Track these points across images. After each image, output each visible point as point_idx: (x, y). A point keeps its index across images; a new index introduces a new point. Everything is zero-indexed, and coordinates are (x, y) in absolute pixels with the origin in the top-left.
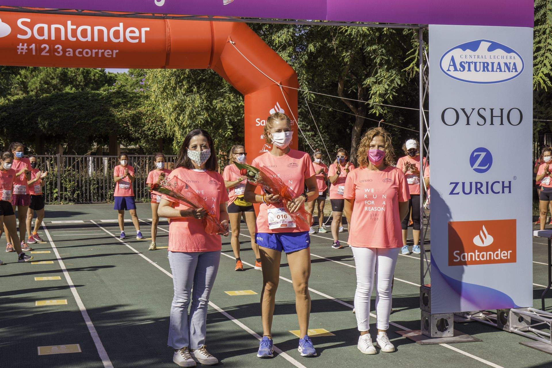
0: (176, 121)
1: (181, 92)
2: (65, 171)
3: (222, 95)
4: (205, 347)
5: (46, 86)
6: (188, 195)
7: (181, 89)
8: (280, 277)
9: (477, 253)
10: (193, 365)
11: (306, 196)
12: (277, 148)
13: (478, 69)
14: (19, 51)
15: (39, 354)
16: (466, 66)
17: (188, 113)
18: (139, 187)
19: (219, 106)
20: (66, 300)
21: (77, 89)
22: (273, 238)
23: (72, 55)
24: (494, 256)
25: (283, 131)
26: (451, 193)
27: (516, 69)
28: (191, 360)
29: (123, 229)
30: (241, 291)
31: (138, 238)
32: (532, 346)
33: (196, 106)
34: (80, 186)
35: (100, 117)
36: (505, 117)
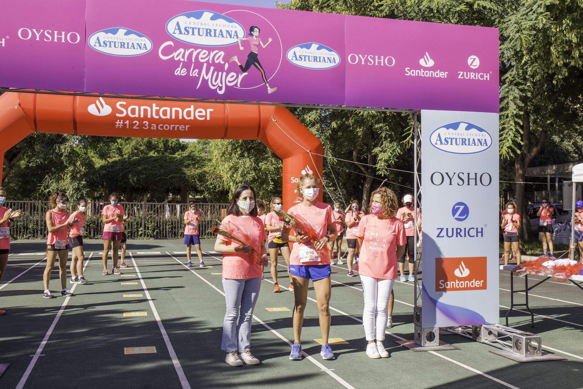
0: (231, 178)
1: (235, 157)
2: (148, 214)
3: (266, 159)
4: (250, 351)
5: (136, 151)
6: (240, 236)
7: (235, 154)
8: (308, 298)
9: (457, 282)
10: (241, 364)
11: (328, 237)
12: (307, 200)
13: (458, 143)
14: (117, 126)
15: (125, 353)
16: (449, 141)
17: (240, 172)
18: (202, 227)
19: (263, 167)
20: (146, 313)
21: (159, 153)
22: (303, 269)
23: (155, 129)
24: (470, 284)
25: (312, 188)
26: (438, 236)
27: (486, 143)
28: (239, 361)
29: (190, 260)
30: (277, 308)
31: (201, 266)
32: (498, 353)
33: (247, 167)
34: (159, 226)
35: (175, 175)
36: (478, 179)
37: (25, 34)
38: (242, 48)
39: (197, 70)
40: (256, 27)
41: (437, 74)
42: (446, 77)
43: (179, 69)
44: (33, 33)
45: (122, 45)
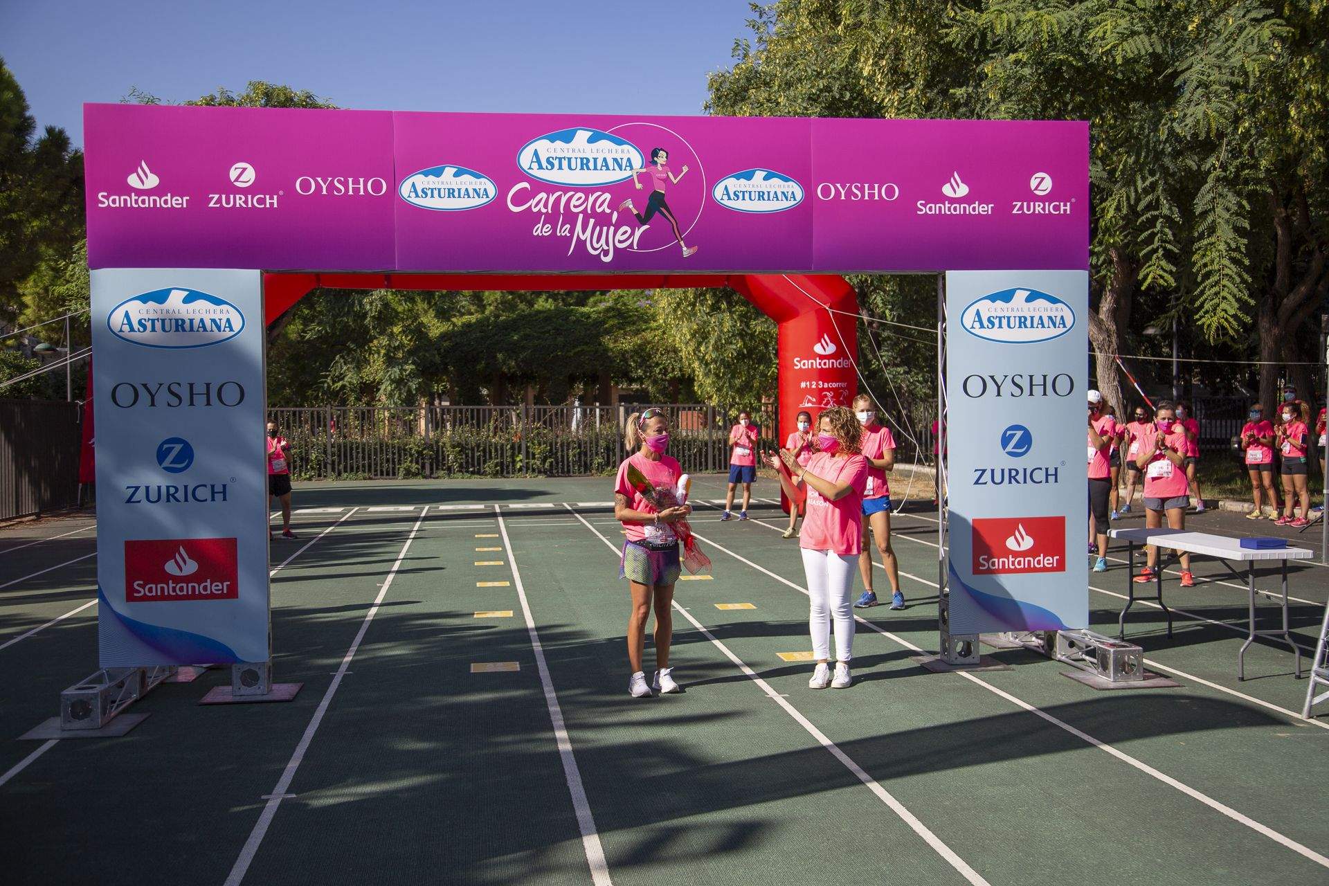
0: (695, 354)
1: (702, 310)
2: (533, 429)
5: (510, 297)
7: (702, 305)
9: (1011, 559)
13: (1012, 326)
15: (472, 671)
16: (996, 322)
17: (712, 341)
19: (759, 329)
24: (1034, 563)
26: (977, 483)
27: (1064, 324)
30: (736, 605)
33: (726, 330)
34: (554, 451)
35: (585, 347)
36: (1049, 385)
37: (306, 186)
38: (639, 186)
39: (568, 226)
40: (662, 149)
41: (974, 209)
42: (990, 213)
43: (540, 225)
44: (317, 184)
45: (451, 193)
